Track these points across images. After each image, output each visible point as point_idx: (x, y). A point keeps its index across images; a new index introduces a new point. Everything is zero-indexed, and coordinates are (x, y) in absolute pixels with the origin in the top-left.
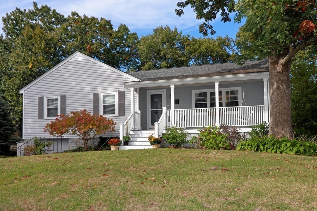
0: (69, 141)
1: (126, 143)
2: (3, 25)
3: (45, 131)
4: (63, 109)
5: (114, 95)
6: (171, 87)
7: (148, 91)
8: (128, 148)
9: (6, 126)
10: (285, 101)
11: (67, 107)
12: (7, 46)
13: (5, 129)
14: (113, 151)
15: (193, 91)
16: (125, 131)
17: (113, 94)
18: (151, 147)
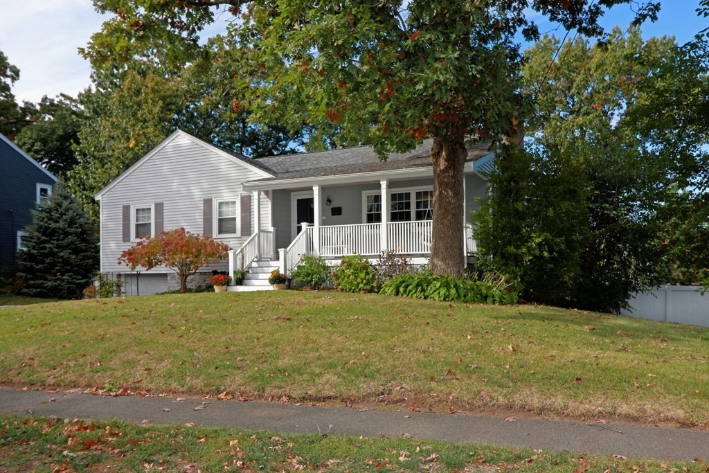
0: (169, 278)
1: (240, 282)
2: (91, 69)
3: (120, 263)
4: (159, 224)
5: (235, 202)
6: (314, 188)
7: (292, 194)
8: (240, 289)
9: (86, 251)
10: (450, 217)
11: (164, 223)
12: (98, 107)
13: (84, 256)
14: (217, 294)
15: (364, 192)
16: (239, 263)
17: (234, 200)
18: (271, 288)
